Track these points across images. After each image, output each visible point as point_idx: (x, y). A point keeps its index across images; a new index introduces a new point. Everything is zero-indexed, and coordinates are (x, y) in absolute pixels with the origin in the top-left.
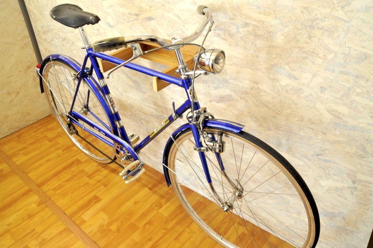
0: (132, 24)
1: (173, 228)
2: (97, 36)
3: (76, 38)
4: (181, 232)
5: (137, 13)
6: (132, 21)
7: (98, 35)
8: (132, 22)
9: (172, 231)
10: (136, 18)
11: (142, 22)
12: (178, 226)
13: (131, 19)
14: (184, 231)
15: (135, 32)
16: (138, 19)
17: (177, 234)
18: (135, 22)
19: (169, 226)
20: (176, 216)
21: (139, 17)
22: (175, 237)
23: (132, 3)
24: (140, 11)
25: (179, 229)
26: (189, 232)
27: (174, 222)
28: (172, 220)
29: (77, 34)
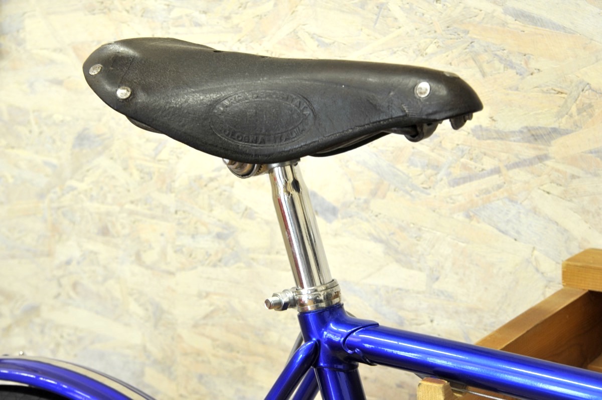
0: (487, 191)
2: (215, 266)
3: (60, 285)
5: (547, 121)
6: (496, 171)
7: (219, 262)
8: (496, 176)
10: (527, 151)
11: (573, 177)
13: (488, 164)
15: (504, 232)
16: (541, 158)
18: (520, 175)
21: (556, 147)
23: (511, 72)
24: (574, 109)
29: (68, 263)
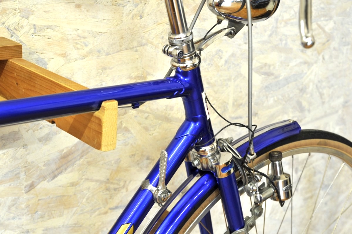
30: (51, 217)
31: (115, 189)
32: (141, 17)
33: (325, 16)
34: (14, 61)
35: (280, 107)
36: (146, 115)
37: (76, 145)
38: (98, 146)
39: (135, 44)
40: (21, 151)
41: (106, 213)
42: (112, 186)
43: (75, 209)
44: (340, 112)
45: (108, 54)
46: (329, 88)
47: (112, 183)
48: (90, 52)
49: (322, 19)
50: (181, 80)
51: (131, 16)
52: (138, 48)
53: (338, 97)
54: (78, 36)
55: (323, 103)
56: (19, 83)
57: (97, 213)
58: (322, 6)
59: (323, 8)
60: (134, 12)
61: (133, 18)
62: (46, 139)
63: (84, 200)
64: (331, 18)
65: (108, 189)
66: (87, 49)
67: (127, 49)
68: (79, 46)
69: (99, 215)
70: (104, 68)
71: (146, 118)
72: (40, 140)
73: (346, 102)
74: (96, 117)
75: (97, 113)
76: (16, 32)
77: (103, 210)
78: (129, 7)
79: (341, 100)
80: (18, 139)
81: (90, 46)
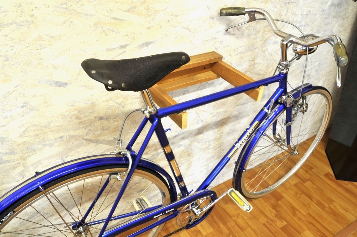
1: (229, 229)
4: (235, 224)
9: (232, 230)
12: (228, 224)
14: (234, 221)
17: (237, 227)
19: (226, 231)
20: (216, 223)
22: (240, 230)
25: (231, 224)
26: (237, 217)
27: (222, 226)
28: (219, 227)
30: (219, 109)
31: (239, 99)
32: (256, 39)
33: (318, 32)
34: (220, 62)
35: (297, 67)
36: (252, 73)
37: (229, 85)
38: (256, 99)
39: (253, 49)
40: (214, 88)
41: (235, 107)
42: (238, 98)
43: (226, 106)
44: (317, 67)
45: (244, 53)
46: (315, 59)
47: (238, 97)
48: (238, 53)
49: (317, 33)
50: (281, 76)
51: (253, 39)
52: (253, 50)
53: (317, 62)
54: (236, 48)
55: (312, 64)
56: (222, 70)
57: (232, 107)
58: (318, 28)
59: (318, 29)
60: (254, 37)
61: (253, 40)
62: (221, 84)
63: (229, 103)
64: (320, 33)
65: (236, 99)
66: (237, 52)
67: (250, 51)
68: (235, 51)
69: (233, 107)
70: (242, 58)
71: (252, 74)
72: (219, 84)
73: (319, 64)
74: (256, 90)
75: (257, 89)
76: (218, 49)
77: (234, 106)
78: (253, 36)
79: (318, 63)
80: (213, 84)
81: (239, 51)
